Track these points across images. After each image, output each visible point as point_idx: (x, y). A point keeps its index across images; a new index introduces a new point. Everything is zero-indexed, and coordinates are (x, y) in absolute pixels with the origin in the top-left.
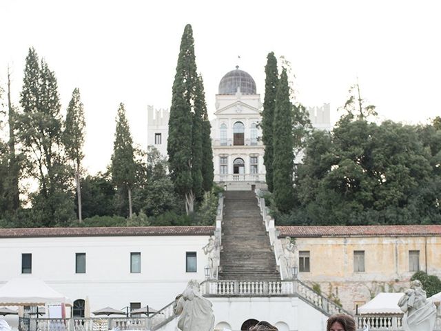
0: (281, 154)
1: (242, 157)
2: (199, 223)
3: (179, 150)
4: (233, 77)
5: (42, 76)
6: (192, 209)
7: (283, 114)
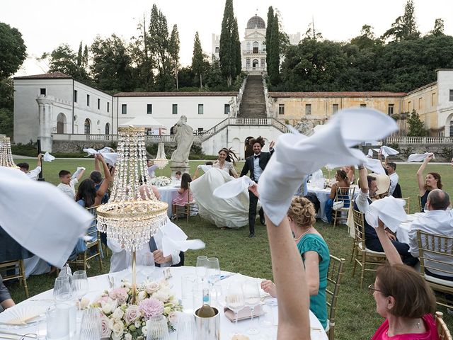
0: (273, 57)
1: (257, 59)
2: (233, 90)
3: (224, 55)
4: (254, 20)
5: (160, 19)
6: (230, 84)
7: (275, 37)
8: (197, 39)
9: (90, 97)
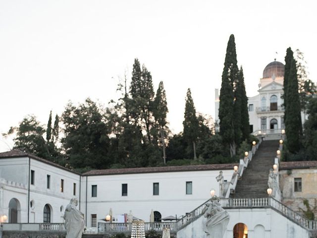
0: (291, 114)
1: (276, 118)
2: (236, 161)
3: (225, 116)
4: (272, 66)
5: (144, 76)
6: (234, 153)
7: (292, 88)
8: (189, 97)
9: (51, 178)
